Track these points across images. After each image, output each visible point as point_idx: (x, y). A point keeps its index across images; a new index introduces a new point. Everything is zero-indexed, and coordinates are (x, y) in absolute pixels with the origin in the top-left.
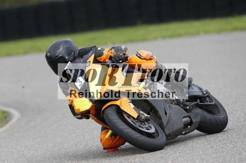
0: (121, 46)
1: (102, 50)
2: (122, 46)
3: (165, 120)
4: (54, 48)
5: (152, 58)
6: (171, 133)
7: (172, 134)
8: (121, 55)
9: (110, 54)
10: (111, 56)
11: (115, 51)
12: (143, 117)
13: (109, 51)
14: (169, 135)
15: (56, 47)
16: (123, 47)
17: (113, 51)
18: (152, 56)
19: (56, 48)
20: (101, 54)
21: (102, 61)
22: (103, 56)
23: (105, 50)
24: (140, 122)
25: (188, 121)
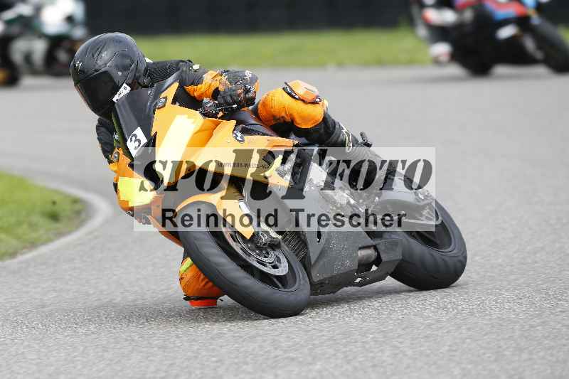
0: (245, 72)
1: (201, 71)
2: (247, 71)
3: (314, 249)
4: (94, 51)
5: (318, 100)
6: (325, 279)
7: (327, 282)
8: (239, 91)
9: (215, 84)
10: (218, 88)
11: (228, 79)
12: (264, 239)
13: (215, 76)
14: (321, 283)
15: (98, 49)
16: (248, 74)
17: (224, 78)
18: (317, 97)
19: (96, 51)
20: (197, 81)
21: (196, 94)
22: (199, 86)
23: (209, 72)
24: (258, 248)
25: (369, 257)
